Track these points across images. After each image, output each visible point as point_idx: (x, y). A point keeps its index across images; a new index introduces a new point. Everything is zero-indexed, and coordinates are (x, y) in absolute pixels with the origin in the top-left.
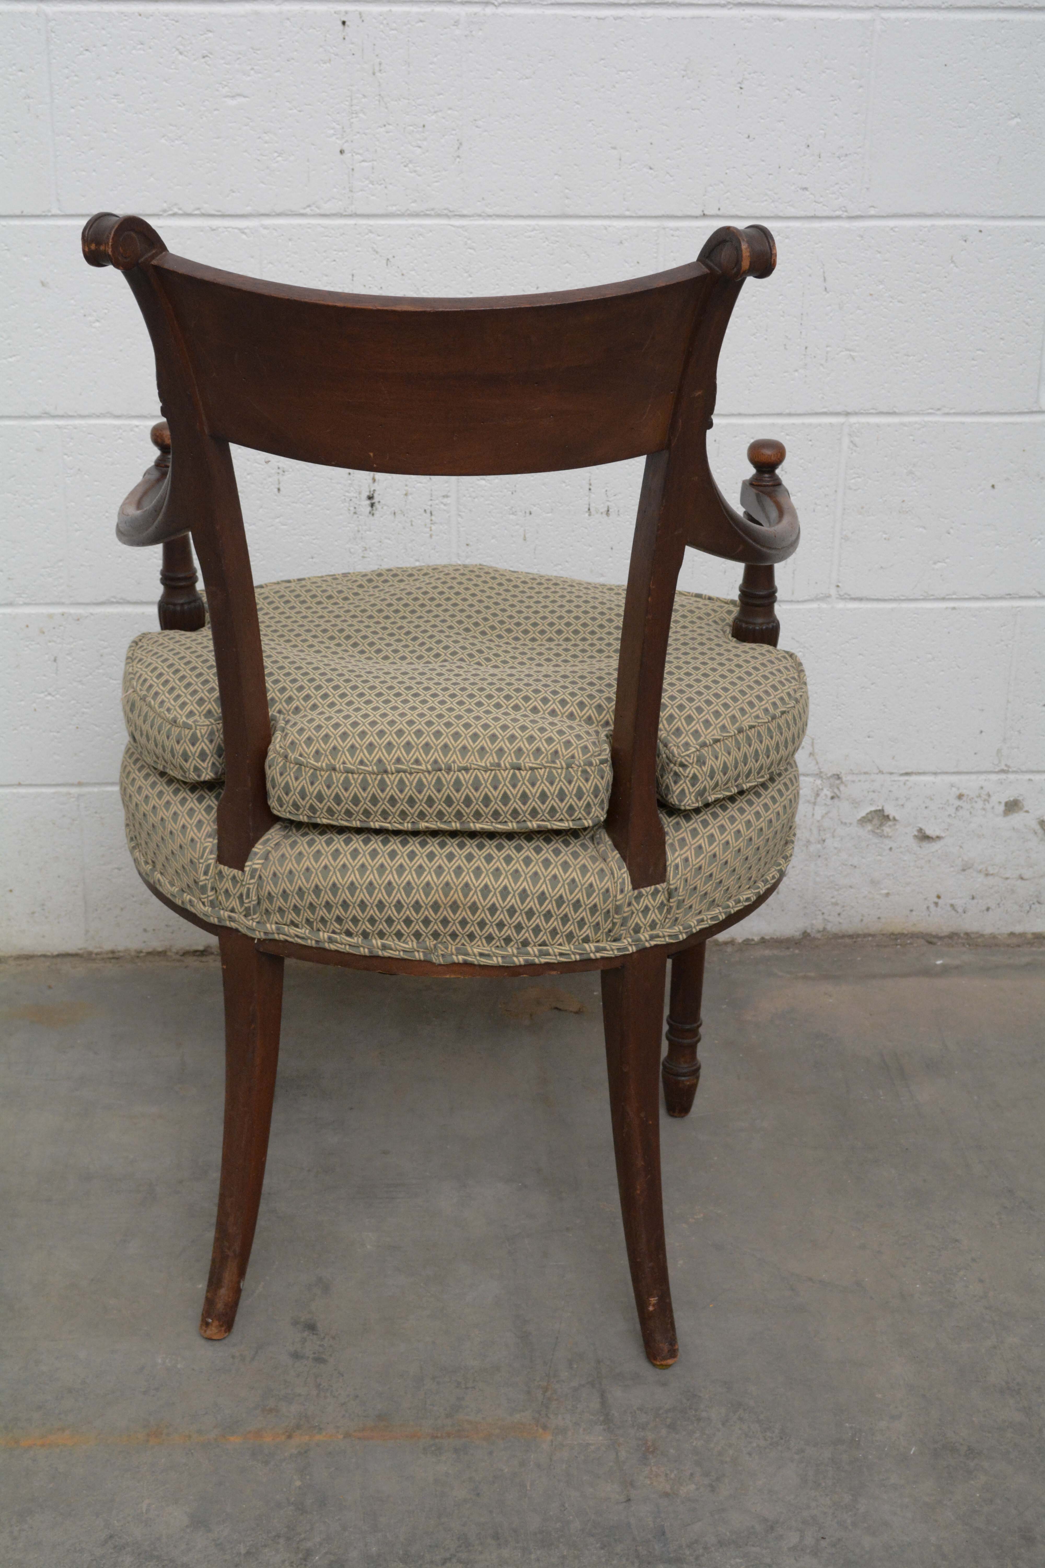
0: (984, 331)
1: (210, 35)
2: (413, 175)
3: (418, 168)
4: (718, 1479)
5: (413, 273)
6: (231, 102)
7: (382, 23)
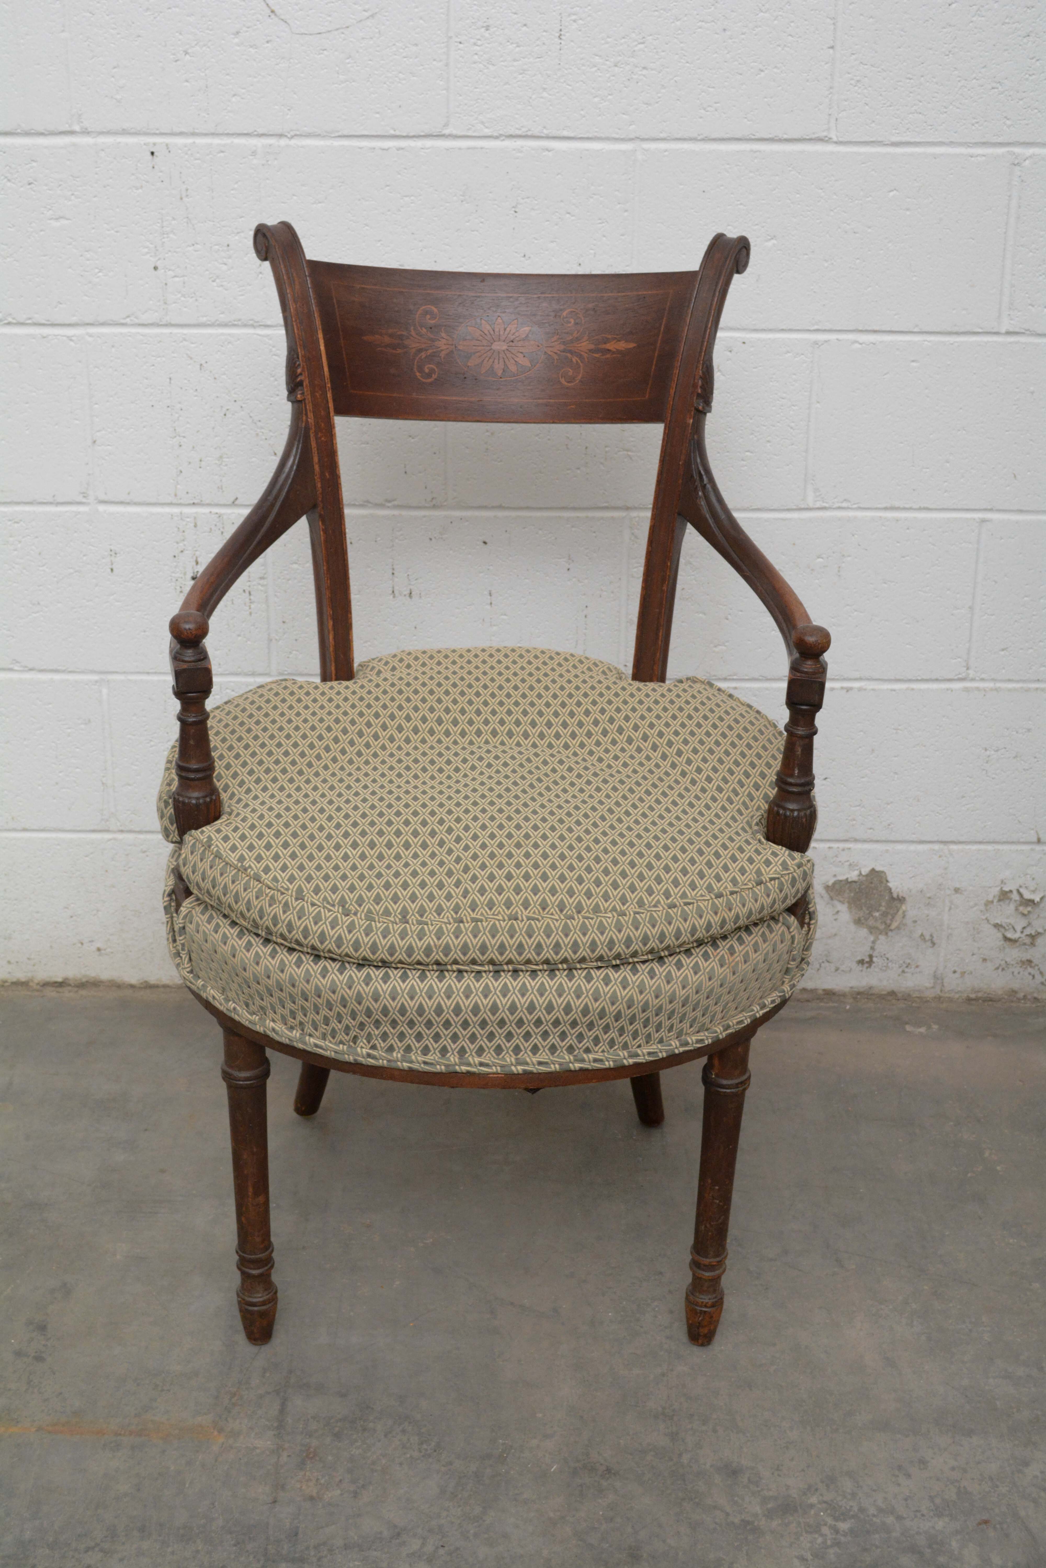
0: (752, 434)
1: (34, 164)
2: (220, 289)
3: (224, 283)
4: (363, 1486)
5: (224, 377)
6: (55, 224)
7: (187, 154)
